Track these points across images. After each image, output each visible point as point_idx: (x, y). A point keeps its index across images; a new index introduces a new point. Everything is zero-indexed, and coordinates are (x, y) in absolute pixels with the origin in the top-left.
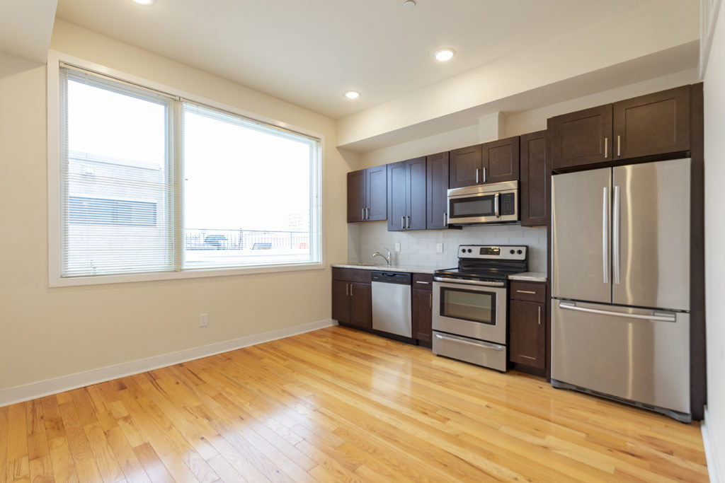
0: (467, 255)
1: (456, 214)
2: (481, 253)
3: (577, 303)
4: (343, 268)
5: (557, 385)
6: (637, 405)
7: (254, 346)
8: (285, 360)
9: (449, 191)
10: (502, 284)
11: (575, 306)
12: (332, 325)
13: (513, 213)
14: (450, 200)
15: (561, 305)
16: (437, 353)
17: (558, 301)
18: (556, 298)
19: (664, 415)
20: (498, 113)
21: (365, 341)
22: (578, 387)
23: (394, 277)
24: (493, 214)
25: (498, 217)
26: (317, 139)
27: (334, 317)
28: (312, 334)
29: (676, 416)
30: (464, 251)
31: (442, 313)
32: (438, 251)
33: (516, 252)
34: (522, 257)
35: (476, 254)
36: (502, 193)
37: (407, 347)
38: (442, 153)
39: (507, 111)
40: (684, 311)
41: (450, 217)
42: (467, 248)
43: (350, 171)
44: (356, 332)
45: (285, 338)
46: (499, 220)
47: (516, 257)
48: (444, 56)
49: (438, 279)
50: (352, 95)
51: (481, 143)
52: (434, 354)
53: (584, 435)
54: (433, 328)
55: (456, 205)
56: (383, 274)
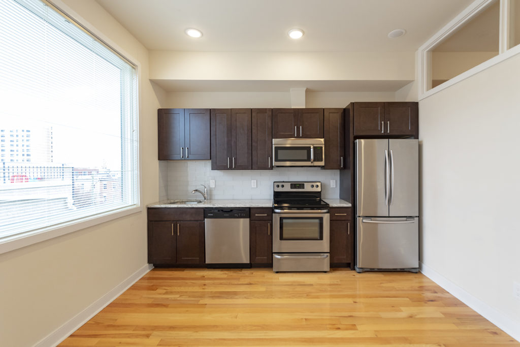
0: (280, 189)
1: (279, 158)
2: (291, 188)
3: (372, 218)
4: (165, 208)
5: (361, 270)
6: (405, 270)
7: (71, 336)
8: (148, 336)
9: (274, 141)
10: (325, 211)
11: (371, 220)
12: (148, 271)
13: (322, 161)
14: (276, 148)
15: (364, 221)
16: (276, 271)
17: (361, 218)
18: (359, 217)
19: (409, 272)
20: (305, 89)
21: (203, 278)
22: (371, 269)
23: (231, 213)
24: (309, 159)
25: (312, 163)
26: (134, 66)
27: (149, 262)
28: (134, 288)
29: (414, 271)
30: (278, 186)
31: (281, 238)
32: (253, 187)
33: (315, 186)
34: (319, 189)
35: (287, 188)
36: (315, 146)
37: (246, 272)
38: (266, 109)
39: (311, 89)
40: (416, 217)
41: (276, 161)
42: (280, 184)
43: (160, 108)
44: (183, 271)
45: (108, 306)
46: (312, 164)
47: (315, 189)
48: (296, 35)
49: (277, 211)
50: (194, 34)
51: (292, 107)
52: (274, 272)
53: (408, 299)
54: (273, 251)
55: (280, 152)
56: (219, 211)
